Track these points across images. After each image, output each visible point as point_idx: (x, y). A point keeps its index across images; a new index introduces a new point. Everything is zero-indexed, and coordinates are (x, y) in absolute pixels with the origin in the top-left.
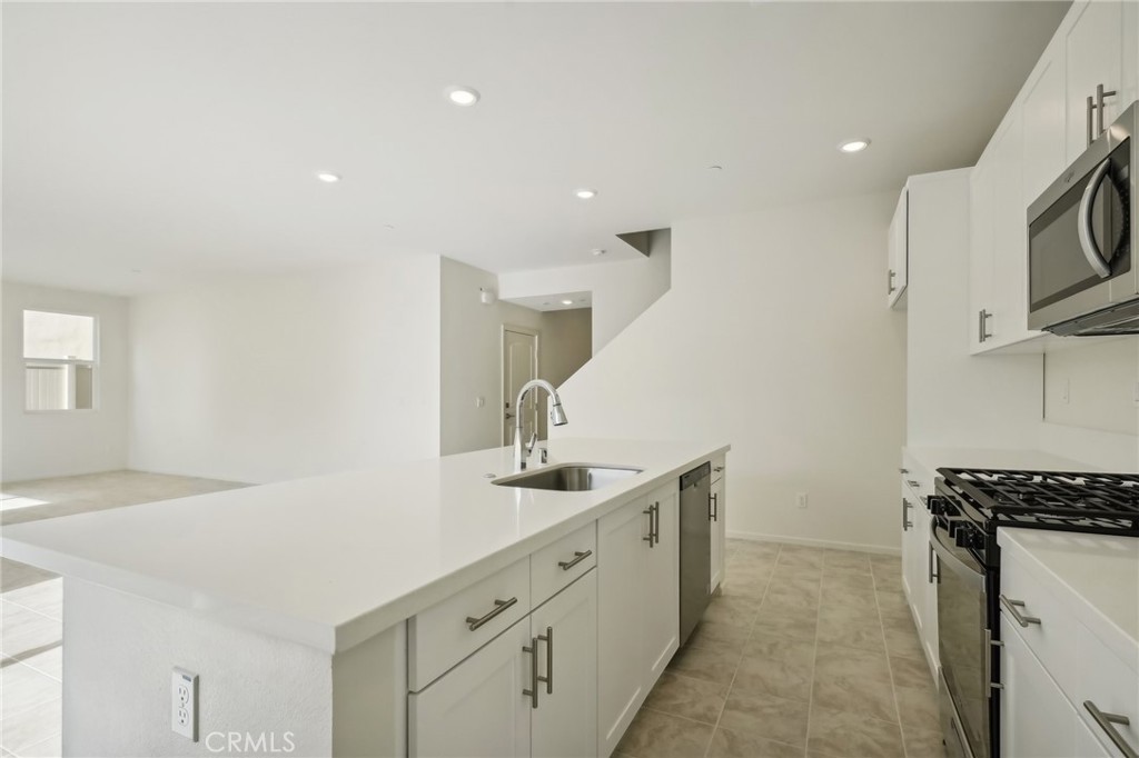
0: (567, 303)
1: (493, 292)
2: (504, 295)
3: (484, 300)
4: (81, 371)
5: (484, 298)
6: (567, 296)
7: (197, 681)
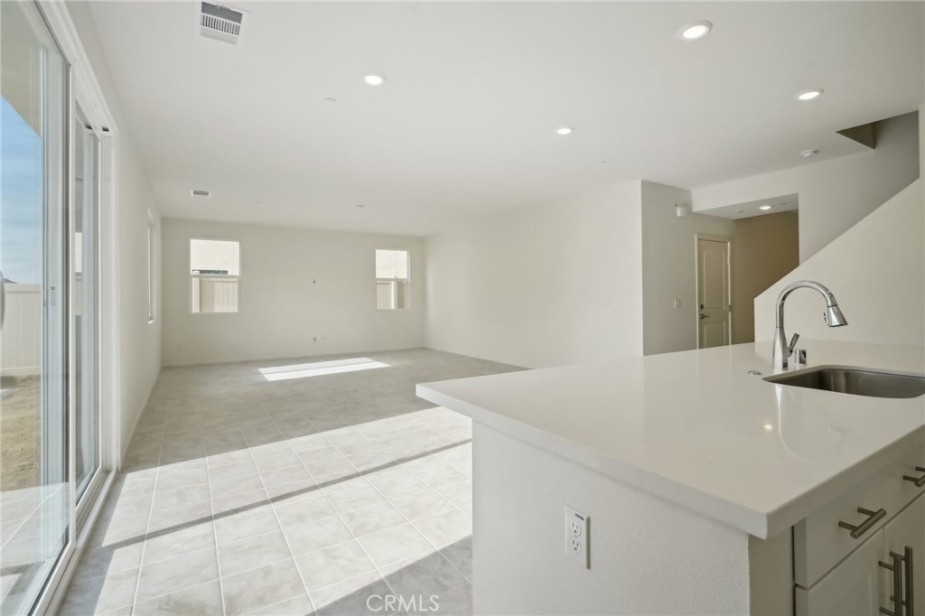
0: (766, 208)
1: (687, 206)
2: (697, 208)
3: (679, 214)
4: (400, 284)
5: (679, 212)
6: (765, 202)
7: (588, 520)
